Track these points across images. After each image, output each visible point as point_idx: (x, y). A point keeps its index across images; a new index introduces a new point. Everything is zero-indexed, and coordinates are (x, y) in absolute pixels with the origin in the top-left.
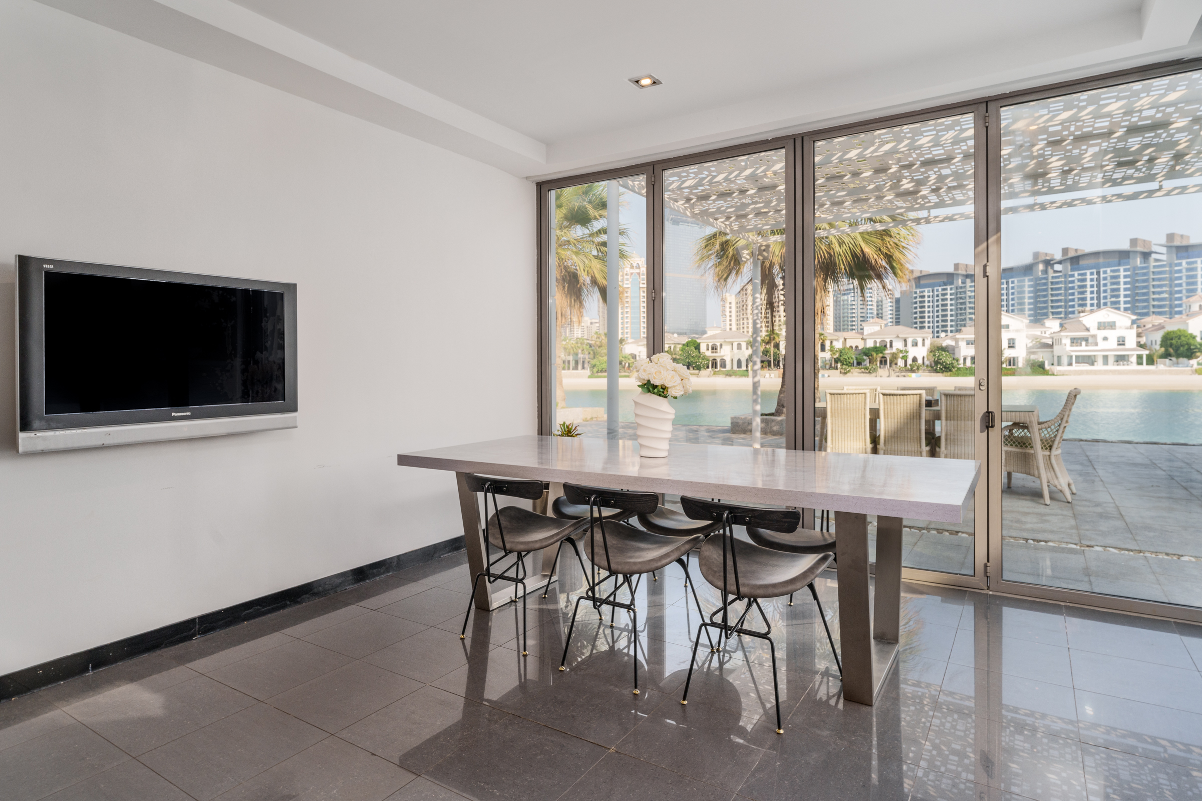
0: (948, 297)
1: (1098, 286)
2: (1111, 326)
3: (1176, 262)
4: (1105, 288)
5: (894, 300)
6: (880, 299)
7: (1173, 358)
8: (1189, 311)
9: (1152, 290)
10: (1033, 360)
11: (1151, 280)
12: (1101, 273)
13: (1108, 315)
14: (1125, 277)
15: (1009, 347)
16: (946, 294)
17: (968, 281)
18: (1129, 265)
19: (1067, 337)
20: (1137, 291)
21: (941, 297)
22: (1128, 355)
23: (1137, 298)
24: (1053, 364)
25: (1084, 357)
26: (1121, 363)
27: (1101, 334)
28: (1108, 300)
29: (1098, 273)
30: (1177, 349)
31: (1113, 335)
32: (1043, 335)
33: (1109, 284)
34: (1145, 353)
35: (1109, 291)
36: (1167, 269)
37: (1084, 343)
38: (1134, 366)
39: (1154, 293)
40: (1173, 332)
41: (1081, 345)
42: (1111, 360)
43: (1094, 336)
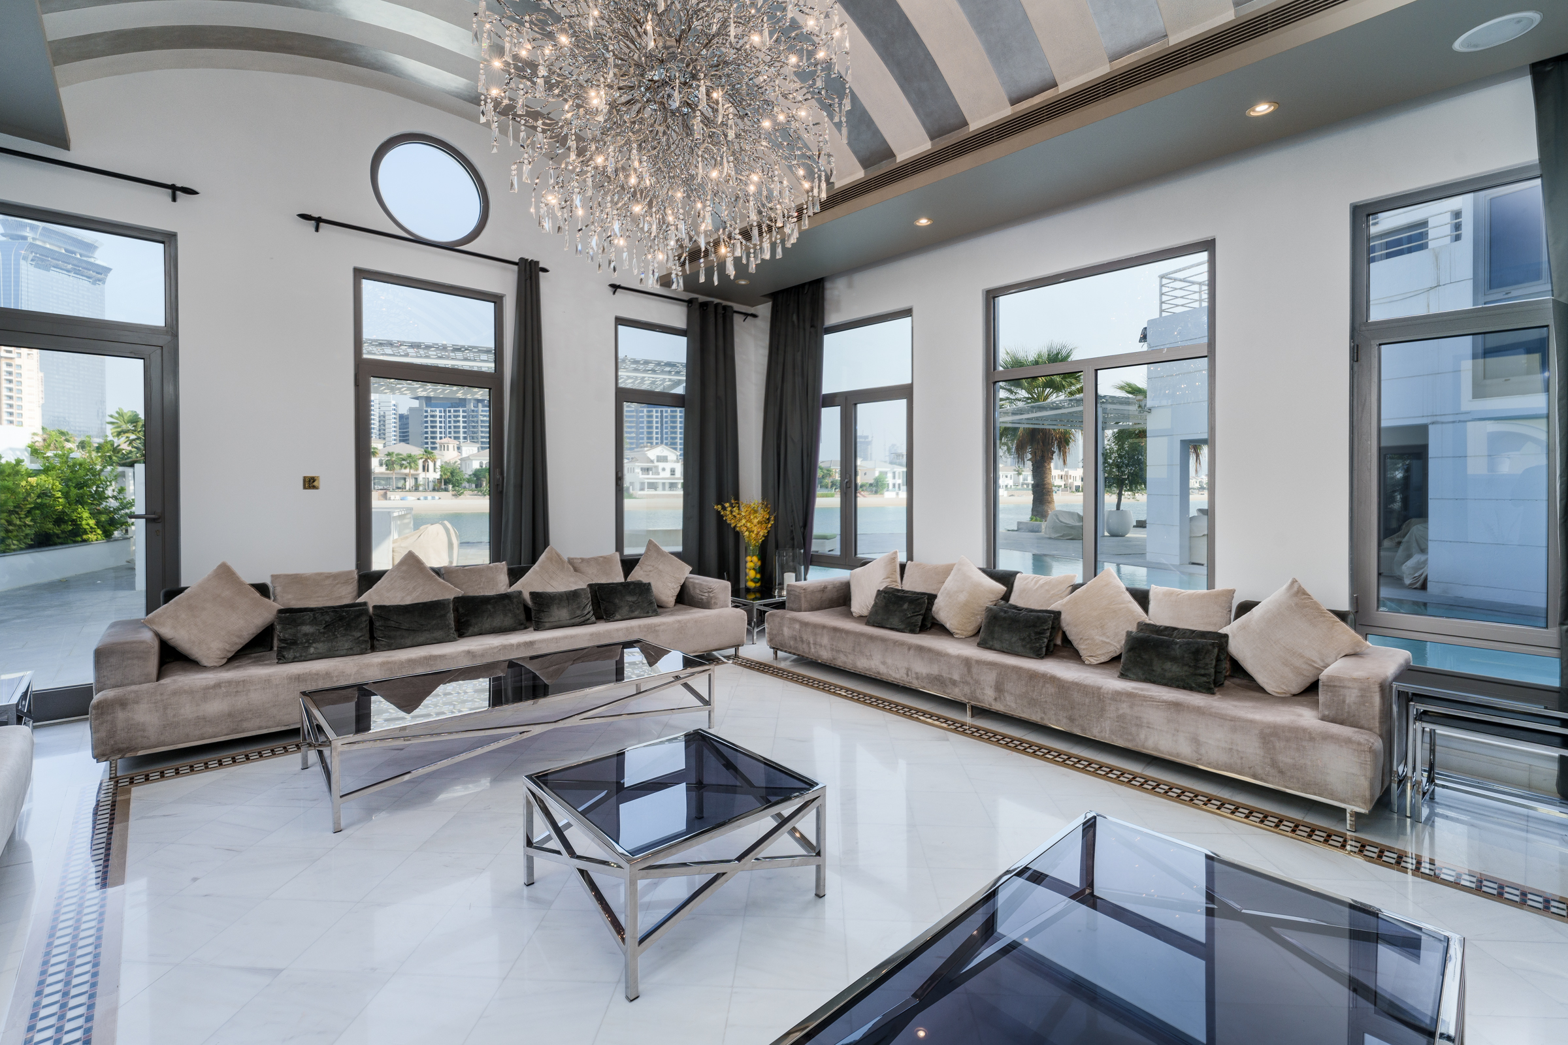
0: (461, 419)
5: (398, 417)
6: (382, 413)
16: (459, 416)
17: (480, 405)
19: (638, 466)
21: (453, 419)
27: (661, 465)
31: (668, 466)
43: (657, 467)
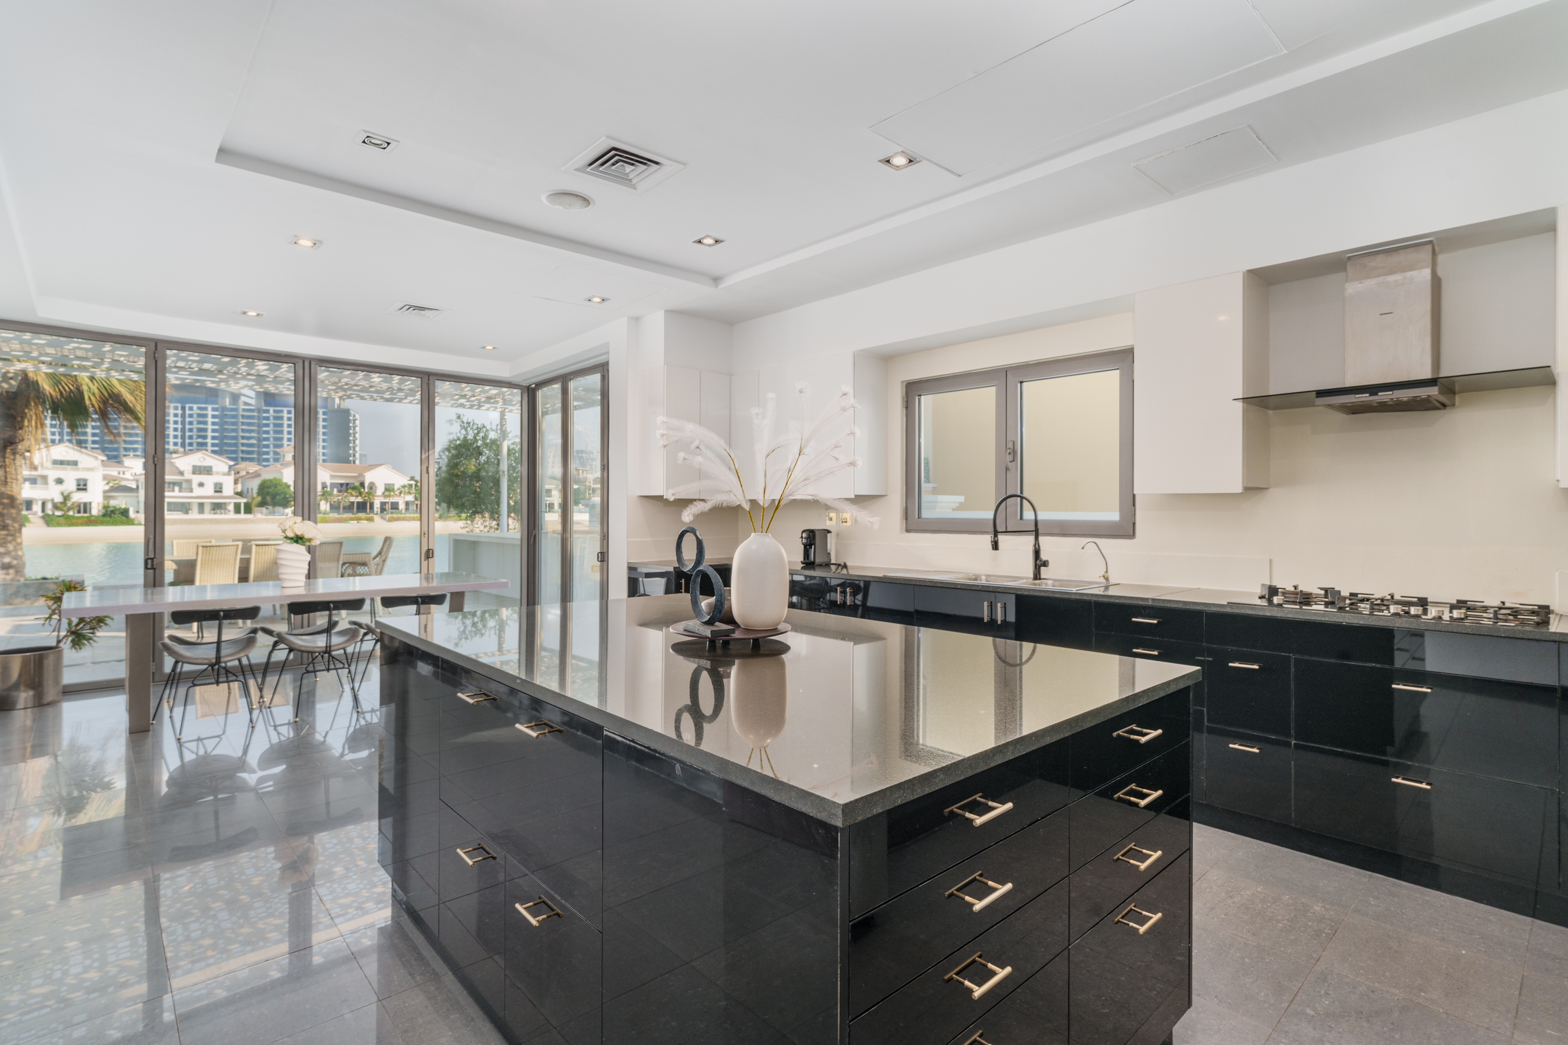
1: (183, 423)
2: (208, 471)
3: (264, 408)
4: (190, 427)
7: (269, 507)
8: (283, 461)
9: (242, 434)
10: (114, 507)
11: (240, 424)
12: (187, 409)
13: (204, 459)
14: (214, 417)
15: (79, 489)
18: (217, 404)
20: (225, 434)
22: (225, 503)
23: (225, 441)
24: (138, 512)
25: (175, 503)
26: (219, 511)
28: (194, 441)
29: (183, 409)
30: (274, 496)
32: (121, 475)
33: (195, 423)
34: (243, 501)
35: (195, 430)
36: (256, 414)
37: (177, 488)
38: (232, 515)
39: (243, 438)
40: (270, 480)
41: (173, 491)
42: (207, 508)
